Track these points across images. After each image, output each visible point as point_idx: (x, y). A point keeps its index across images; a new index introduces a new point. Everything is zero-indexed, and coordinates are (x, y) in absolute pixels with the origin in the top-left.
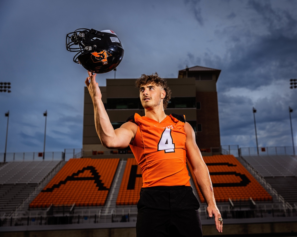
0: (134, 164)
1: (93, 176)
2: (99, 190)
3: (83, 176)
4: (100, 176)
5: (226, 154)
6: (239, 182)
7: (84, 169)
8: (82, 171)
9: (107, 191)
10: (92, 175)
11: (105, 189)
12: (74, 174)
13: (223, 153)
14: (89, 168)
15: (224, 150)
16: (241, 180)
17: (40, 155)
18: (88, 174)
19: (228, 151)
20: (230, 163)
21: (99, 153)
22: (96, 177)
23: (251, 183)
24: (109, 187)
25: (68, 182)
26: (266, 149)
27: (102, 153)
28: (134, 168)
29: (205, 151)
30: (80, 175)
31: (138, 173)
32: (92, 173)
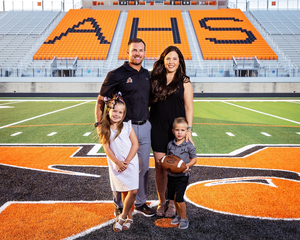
0: (136, 17)
1: (94, 29)
2: (101, 43)
3: (84, 29)
4: (100, 29)
5: (233, 8)
6: (245, 39)
7: (85, 21)
8: (83, 23)
9: (109, 45)
10: (93, 27)
11: (106, 42)
12: (75, 26)
13: (229, 6)
14: (89, 20)
15: (231, 3)
16: (247, 37)
17: (39, 4)
18: (88, 26)
19: (236, 4)
20: (236, 18)
21: (99, 4)
22: (97, 30)
23: (257, 41)
24: (110, 41)
25: (69, 34)
26: (277, 3)
27: (102, 4)
28: (136, 21)
29: (210, 4)
30: (81, 27)
31: (140, 26)
32: (93, 25)
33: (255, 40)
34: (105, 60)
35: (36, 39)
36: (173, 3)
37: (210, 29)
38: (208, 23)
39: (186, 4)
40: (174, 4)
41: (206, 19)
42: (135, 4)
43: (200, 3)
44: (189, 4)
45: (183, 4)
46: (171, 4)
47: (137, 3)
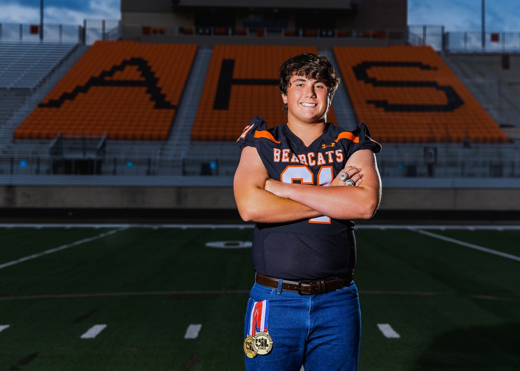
0: (228, 58)
1: (143, 79)
2: (156, 107)
3: (123, 79)
5: (417, 44)
6: (443, 103)
7: (125, 63)
8: (121, 68)
10: (142, 76)
11: (168, 106)
12: (104, 74)
13: (410, 41)
14: (135, 61)
15: (414, 35)
16: (448, 100)
17: (34, 30)
18: (132, 73)
19: (422, 37)
20: (424, 63)
21: (155, 32)
22: (150, 81)
23: (465, 107)
24: (174, 103)
25: (93, 89)
27: (162, 32)
28: (228, 66)
29: (374, 36)
30: (118, 76)
31: (236, 75)
32: (140, 72)
33: (461, 106)
35: (22, 97)
36: (301, 33)
37: (375, 83)
38: (372, 72)
39: (327, 36)
40: (304, 35)
41: (367, 65)
42: (226, 33)
43: (354, 34)
44: (333, 36)
45: (321, 36)
46: (297, 34)
47: (230, 32)
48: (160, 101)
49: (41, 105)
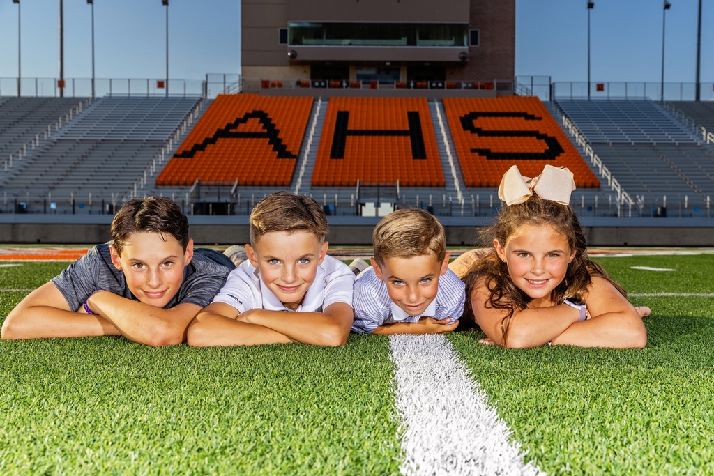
0: (342, 110)
1: (266, 131)
2: (279, 157)
3: (247, 131)
4: (278, 131)
5: (524, 94)
6: (543, 151)
7: (247, 116)
8: (244, 120)
9: (295, 160)
10: (264, 128)
11: (289, 155)
12: (229, 126)
13: (518, 91)
14: (256, 114)
15: (521, 85)
16: (548, 148)
17: (160, 84)
18: (254, 125)
19: (530, 87)
20: (530, 113)
21: (273, 85)
22: (271, 133)
23: (565, 154)
24: (296, 153)
25: (220, 140)
26: (605, 87)
27: (280, 85)
28: (343, 117)
29: (483, 87)
30: (241, 128)
31: (351, 127)
32: (262, 125)
33: (561, 154)
34: (288, 188)
35: (158, 148)
36: (412, 85)
37: (481, 133)
38: (478, 123)
39: (437, 87)
40: (415, 87)
41: (475, 115)
42: (341, 86)
43: (464, 85)
44: (443, 87)
45: (431, 87)
46: (408, 86)
47: (344, 84)
48: (282, 151)
49: (176, 156)
